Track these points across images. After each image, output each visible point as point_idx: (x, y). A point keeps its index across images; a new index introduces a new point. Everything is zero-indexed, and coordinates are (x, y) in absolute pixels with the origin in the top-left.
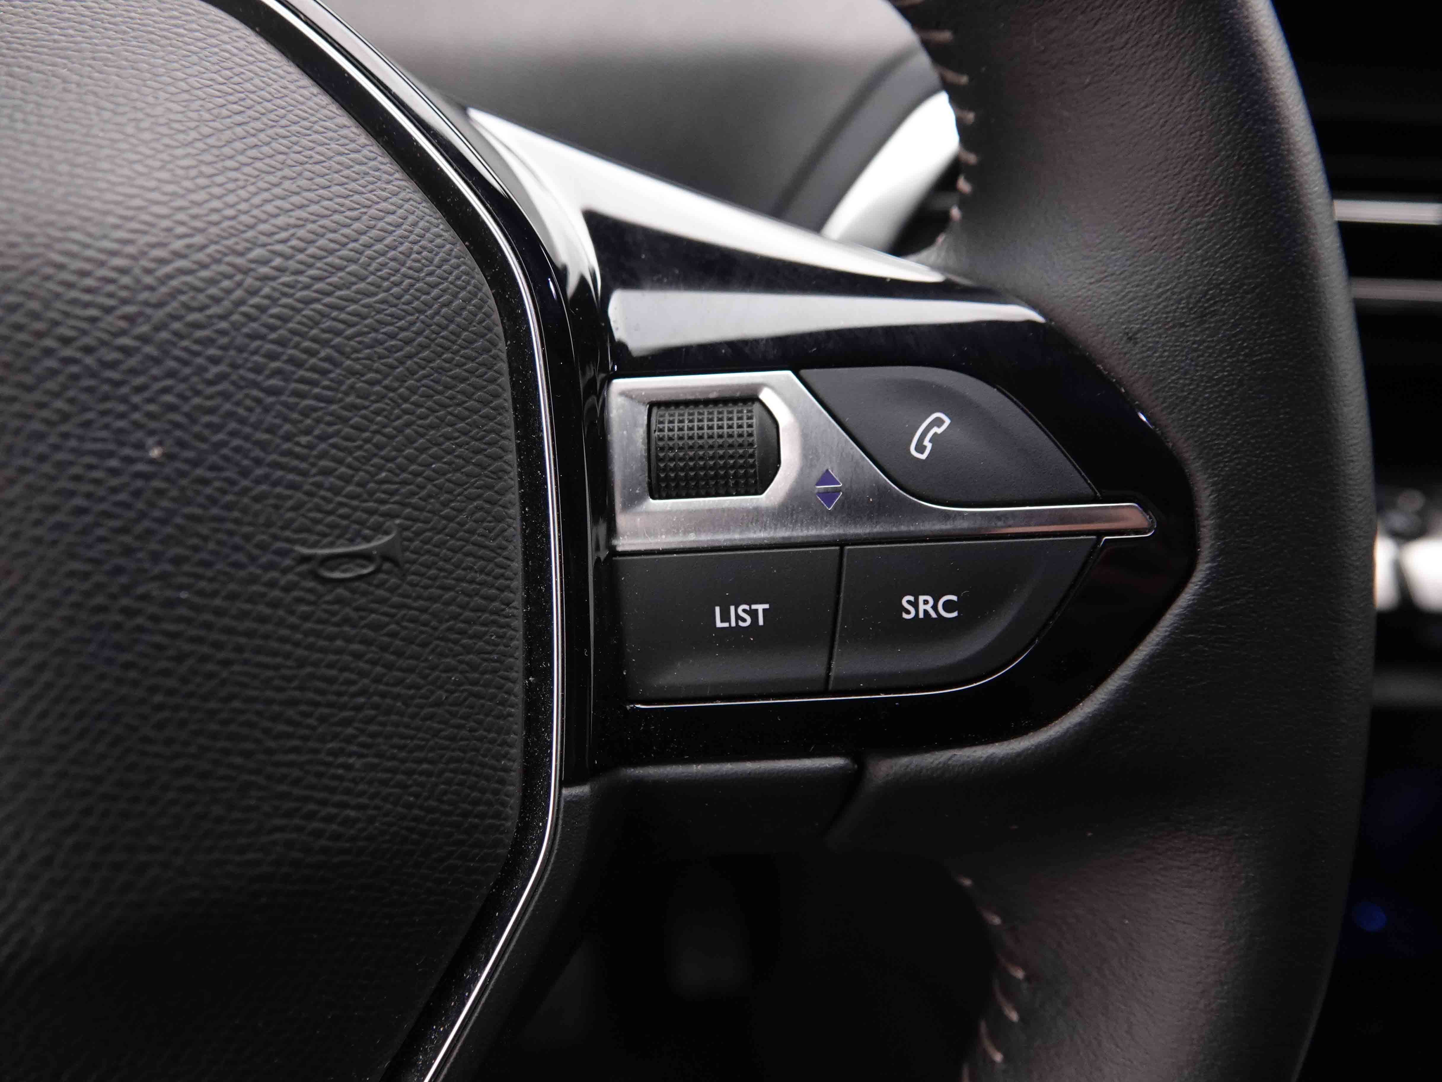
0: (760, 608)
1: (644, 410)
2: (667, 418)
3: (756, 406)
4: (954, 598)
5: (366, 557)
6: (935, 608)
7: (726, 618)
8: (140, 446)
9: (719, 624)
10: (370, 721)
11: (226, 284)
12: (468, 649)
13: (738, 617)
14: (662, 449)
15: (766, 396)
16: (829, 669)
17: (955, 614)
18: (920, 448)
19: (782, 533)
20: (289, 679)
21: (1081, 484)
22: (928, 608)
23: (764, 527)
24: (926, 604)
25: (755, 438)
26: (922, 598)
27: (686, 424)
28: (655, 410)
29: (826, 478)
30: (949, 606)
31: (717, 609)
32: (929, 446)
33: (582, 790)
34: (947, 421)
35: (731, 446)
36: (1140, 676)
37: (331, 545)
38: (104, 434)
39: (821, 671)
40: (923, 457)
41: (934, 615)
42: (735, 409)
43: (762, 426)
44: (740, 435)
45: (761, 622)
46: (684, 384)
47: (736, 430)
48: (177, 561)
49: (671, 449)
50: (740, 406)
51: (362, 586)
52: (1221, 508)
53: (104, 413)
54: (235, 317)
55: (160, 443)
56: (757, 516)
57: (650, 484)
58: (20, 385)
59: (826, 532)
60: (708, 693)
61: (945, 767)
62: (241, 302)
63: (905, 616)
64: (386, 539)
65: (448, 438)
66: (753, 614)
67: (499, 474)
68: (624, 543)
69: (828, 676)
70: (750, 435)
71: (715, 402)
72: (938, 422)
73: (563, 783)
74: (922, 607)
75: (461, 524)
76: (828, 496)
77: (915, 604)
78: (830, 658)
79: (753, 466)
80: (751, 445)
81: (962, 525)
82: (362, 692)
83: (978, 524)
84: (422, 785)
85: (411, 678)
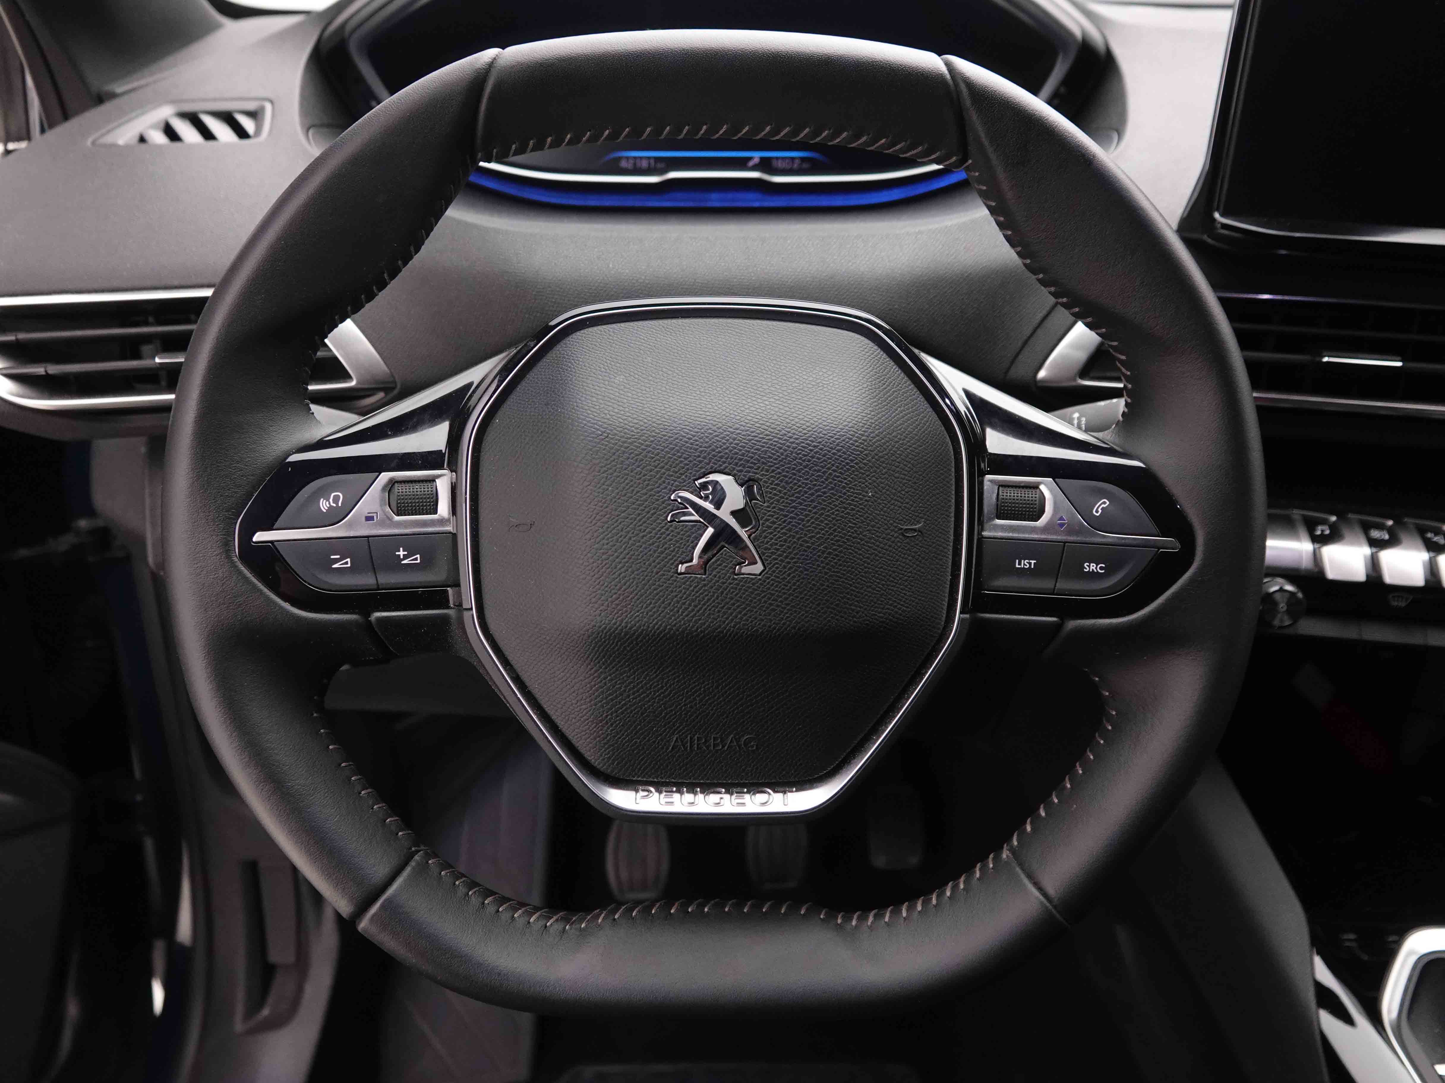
0: (1033, 562)
1: (997, 487)
2: (1005, 491)
3: (1038, 490)
4: (1104, 565)
5: (915, 530)
6: (1096, 568)
7: (1020, 564)
8: (867, 492)
9: (1017, 566)
10: (911, 581)
11: (888, 444)
12: (938, 564)
13: (1024, 564)
14: (1003, 503)
15: (1042, 487)
16: (1055, 586)
17: (1103, 571)
18: (1097, 511)
19: (1043, 537)
20: (894, 565)
21: (1154, 529)
22: (1094, 568)
23: (1037, 534)
24: (1093, 567)
25: (1037, 502)
26: (1092, 564)
27: (1012, 494)
28: (1001, 488)
29: (1061, 519)
30: (1101, 568)
31: (1017, 561)
32: (1100, 511)
33: (967, 616)
34: (1108, 503)
35: (1028, 504)
36: (1169, 600)
37: (907, 526)
38: (859, 488)
39: (1053, 587)
40: (1098, 515)
41: (1095, 571)
42: (1030, 490)
43: (1040, 498)
44: (1032, 501)
45: (1032, 567)
46: (1015, 480)
47: (1030, 499)
48: (873, 526)
49: (1006, 503)
50: (1032, 490)
51: (913, 539)
52: (1206, 545)
53: (860, 482)
54: (889, 455)
55: (871, 492)
56: (1034, 530)
57: (997, 514)
58: (840, 473)
59: (1059, 538)
60: (1011, 590)
61: (1094, 625)
62: (891, 450)
63: (1085, 570)
64: (920, 525)
65: (938, 494)
66: (1030, 564)
67: (950, 506)
68: (985, 534)
69: (1054, 589)
70: (1035, 501)
71: (1023, 487)
72: (1104, 503)
73: (961, 613)
74: (1091, 568)
75: (939, 522)
76: (1062, 525)
77: (1089, 566)
78: (1056, 582)
79: (1035, 512)
80: (1036, 504)
81: (1110, 540)
82: (911, 572)
83: (1116, 540)
84: (922, 604)
85: (922, 570)
